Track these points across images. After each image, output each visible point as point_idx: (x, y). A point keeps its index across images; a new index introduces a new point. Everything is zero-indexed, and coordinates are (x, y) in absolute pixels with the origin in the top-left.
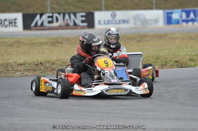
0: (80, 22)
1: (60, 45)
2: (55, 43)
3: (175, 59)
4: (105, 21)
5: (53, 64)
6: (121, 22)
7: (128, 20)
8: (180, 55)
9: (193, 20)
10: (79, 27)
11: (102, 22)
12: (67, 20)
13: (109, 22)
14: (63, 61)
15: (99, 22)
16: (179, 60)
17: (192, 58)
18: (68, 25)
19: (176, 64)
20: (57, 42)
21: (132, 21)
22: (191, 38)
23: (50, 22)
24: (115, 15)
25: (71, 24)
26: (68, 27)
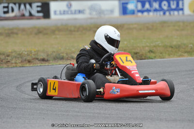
0: (36, 12)
1: (15, 36)
2: (10, 33)
3: (134, 51)
4: (60, 11)
5: (8, 56)
6: (77, 12)
7: (84, 10)
8: (138, 47)
9: (148, 11)
10: (35, 18)
11: (58, 12)
12: (23, 10)
13: (64, 13)
14: (18, 53)
15: (55, 12)
16: (138, 51)
17: (151, 49)
18: (23, 15)
19: (135, 55)
20: (13, 33)
21: (87, 11)
22: (148, 29)
23: (5, 13)
24: (71, 5)
25: (27, 14)
26: (24, 17)
